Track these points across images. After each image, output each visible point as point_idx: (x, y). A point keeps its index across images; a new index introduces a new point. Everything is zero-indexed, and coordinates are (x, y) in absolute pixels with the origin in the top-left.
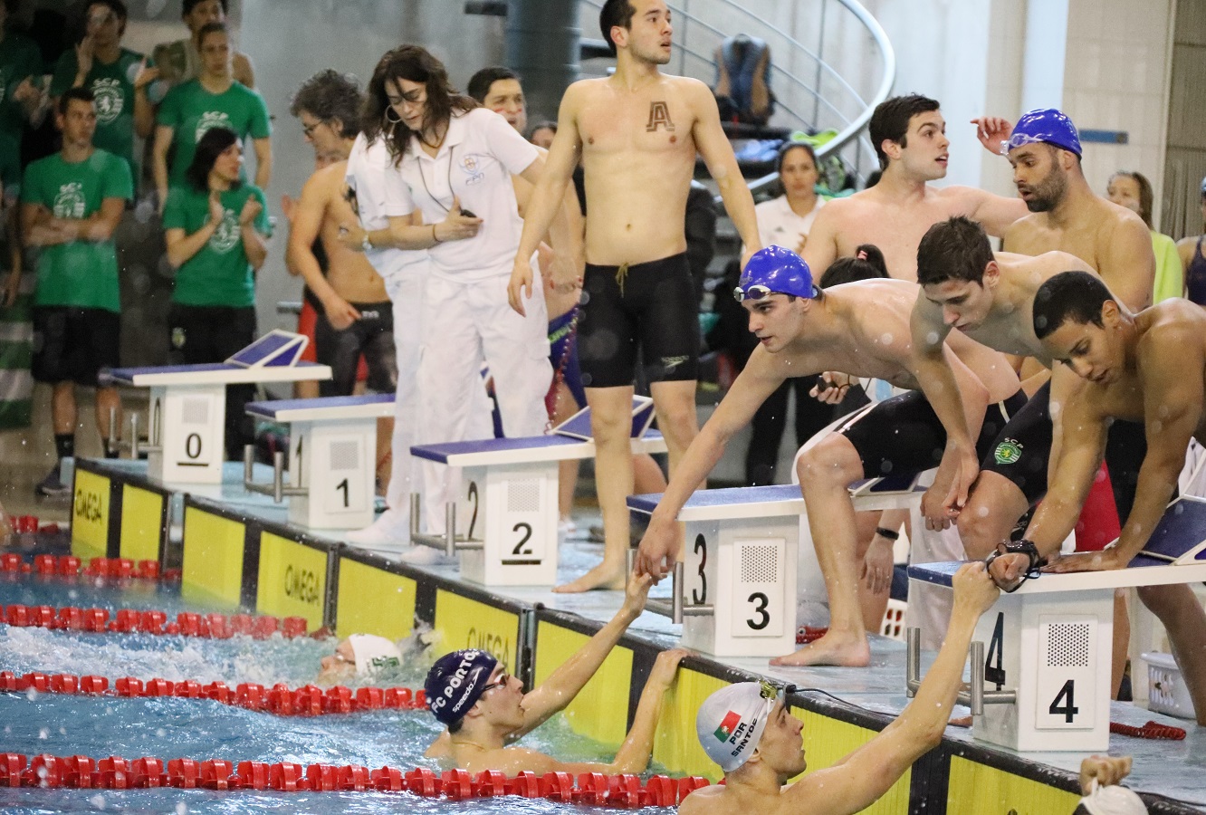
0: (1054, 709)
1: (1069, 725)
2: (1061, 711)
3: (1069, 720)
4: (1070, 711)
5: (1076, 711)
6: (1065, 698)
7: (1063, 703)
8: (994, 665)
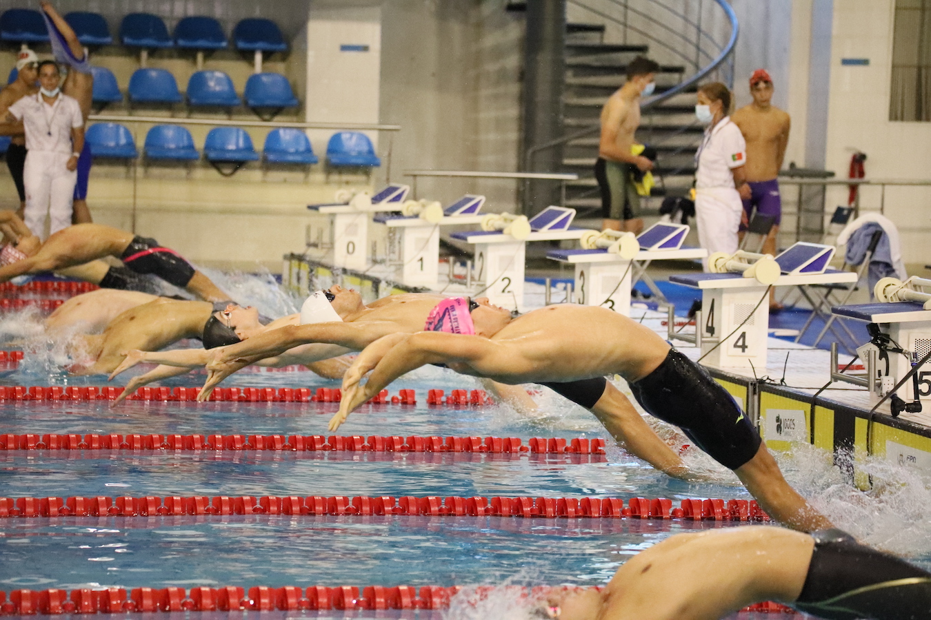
0: (735, 346)
1: (743, 354)
2: (739, 347)
3: (743, 351)
4: (744, 347)
5: (747, 347)
6: (741, 340)
7: (740, 343)
8: (710, 325)
